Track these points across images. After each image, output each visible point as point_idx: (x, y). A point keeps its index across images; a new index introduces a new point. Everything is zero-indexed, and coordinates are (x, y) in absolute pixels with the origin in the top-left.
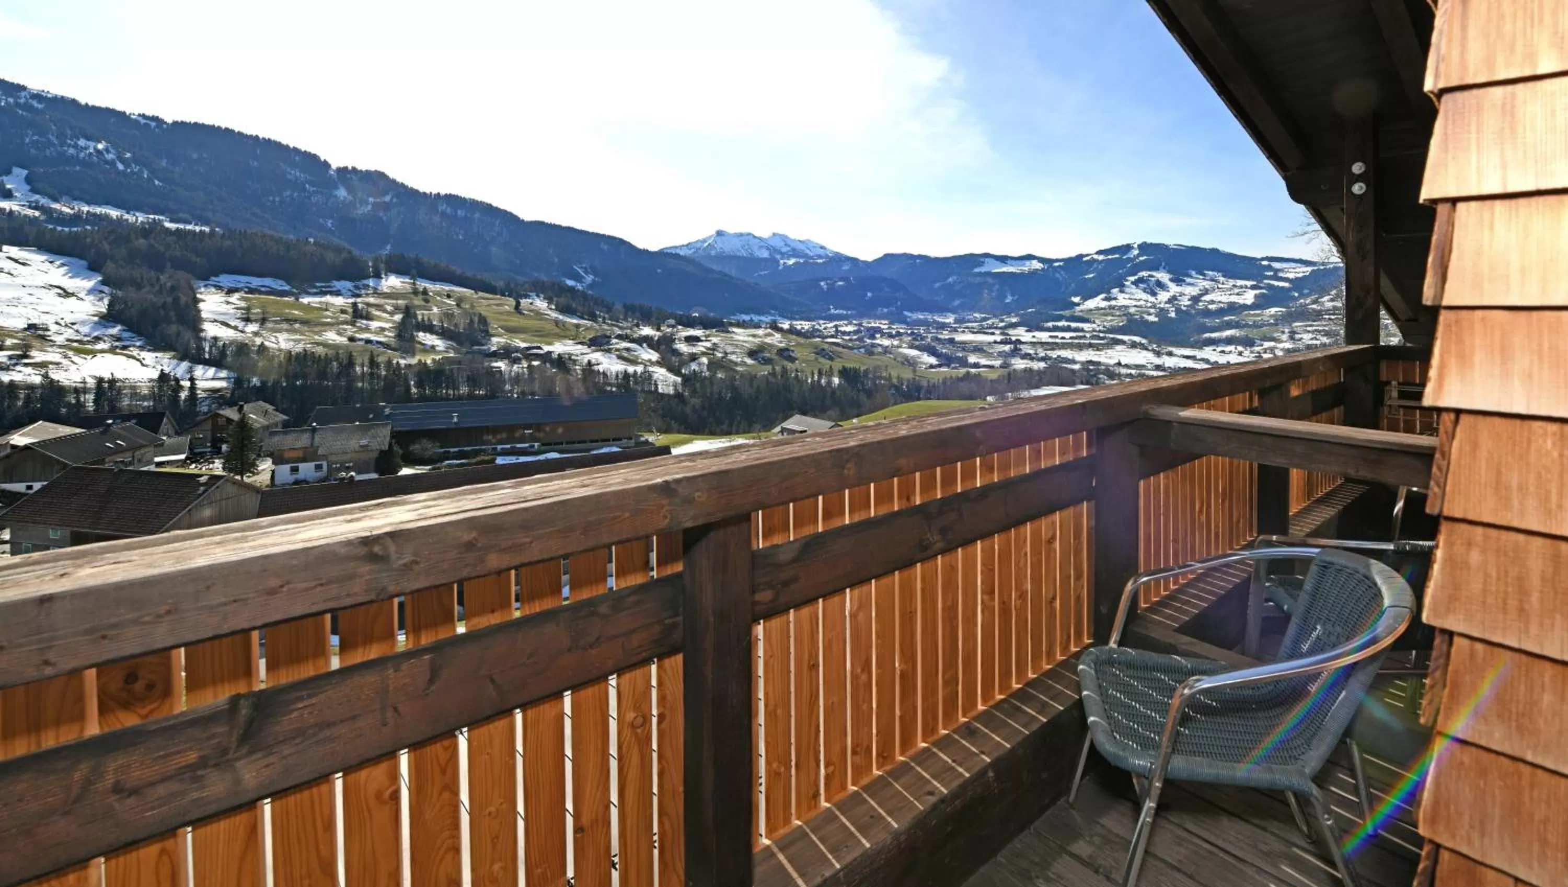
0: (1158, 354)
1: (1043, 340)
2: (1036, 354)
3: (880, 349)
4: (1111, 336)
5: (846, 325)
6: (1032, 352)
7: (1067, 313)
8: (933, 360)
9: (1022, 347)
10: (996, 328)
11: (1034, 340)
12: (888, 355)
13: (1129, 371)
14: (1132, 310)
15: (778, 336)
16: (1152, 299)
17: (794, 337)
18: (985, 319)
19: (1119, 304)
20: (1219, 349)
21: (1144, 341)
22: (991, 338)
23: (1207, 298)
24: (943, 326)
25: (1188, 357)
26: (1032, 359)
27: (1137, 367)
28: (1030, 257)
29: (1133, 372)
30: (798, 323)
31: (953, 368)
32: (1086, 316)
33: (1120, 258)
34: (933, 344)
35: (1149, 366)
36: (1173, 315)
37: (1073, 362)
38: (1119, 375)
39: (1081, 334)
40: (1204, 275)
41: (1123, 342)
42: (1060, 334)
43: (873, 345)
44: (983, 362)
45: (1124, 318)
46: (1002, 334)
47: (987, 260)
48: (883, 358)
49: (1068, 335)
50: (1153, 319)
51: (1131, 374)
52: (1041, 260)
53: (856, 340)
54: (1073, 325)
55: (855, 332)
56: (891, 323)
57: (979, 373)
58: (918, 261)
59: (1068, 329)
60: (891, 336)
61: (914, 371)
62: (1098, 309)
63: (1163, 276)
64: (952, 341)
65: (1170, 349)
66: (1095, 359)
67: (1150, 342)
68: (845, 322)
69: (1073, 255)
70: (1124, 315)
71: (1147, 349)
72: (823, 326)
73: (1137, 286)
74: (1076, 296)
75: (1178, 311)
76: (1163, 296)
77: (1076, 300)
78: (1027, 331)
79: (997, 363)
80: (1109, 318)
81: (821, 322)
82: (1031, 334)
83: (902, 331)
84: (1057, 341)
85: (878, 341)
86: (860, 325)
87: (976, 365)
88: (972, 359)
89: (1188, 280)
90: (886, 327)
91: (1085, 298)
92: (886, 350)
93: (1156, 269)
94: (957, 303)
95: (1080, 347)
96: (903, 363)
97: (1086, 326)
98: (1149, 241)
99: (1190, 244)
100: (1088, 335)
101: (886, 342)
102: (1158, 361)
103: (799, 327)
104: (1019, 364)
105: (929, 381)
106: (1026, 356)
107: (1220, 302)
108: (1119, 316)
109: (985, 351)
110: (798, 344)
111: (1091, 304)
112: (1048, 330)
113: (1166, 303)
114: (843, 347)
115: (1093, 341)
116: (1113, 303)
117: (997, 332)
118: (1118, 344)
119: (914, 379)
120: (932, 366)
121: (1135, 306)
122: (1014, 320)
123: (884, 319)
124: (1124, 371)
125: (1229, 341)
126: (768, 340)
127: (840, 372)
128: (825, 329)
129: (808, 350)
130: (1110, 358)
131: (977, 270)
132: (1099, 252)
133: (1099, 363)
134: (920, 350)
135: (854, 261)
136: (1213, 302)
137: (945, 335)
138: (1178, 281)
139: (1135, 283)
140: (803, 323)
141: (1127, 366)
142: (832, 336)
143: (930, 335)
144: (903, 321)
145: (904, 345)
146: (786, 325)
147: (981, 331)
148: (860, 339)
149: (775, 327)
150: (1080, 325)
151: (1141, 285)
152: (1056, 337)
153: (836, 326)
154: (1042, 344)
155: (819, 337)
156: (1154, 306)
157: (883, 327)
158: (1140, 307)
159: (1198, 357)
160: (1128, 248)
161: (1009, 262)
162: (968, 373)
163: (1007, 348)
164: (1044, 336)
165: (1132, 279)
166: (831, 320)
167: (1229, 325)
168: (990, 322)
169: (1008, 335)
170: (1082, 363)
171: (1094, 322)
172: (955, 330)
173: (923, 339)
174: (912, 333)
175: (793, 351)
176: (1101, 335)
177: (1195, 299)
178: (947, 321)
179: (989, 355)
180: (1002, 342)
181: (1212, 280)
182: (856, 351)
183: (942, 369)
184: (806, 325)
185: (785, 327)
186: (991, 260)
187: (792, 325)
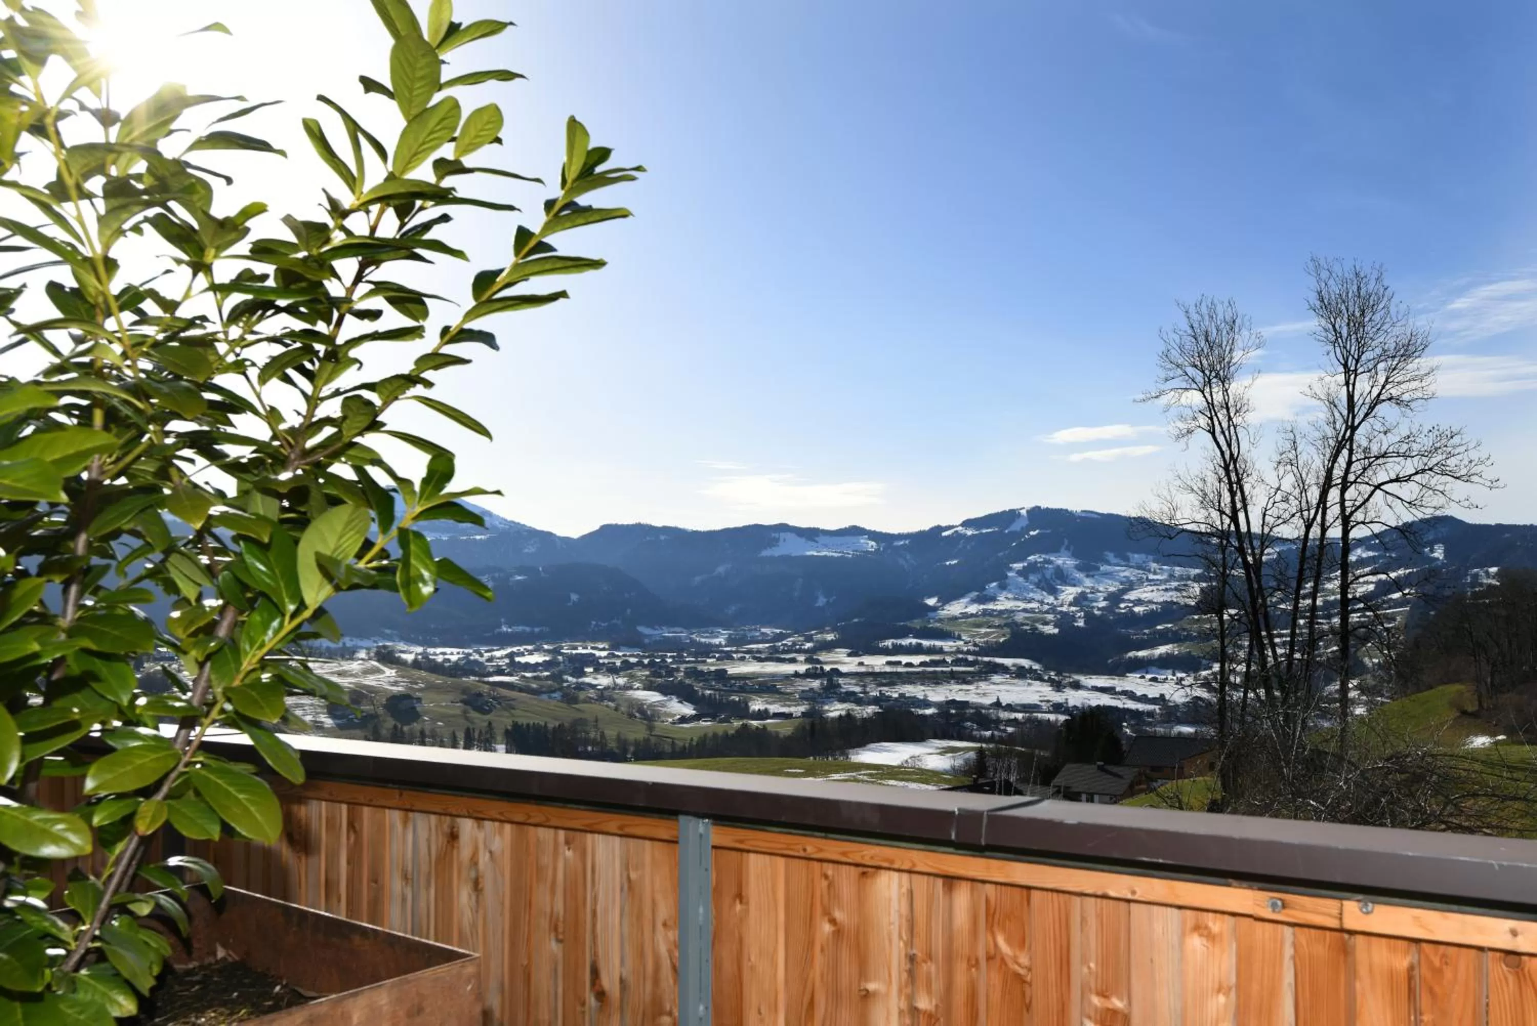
0: (1058, 686)
1: (877, 670)
2: (865, 692)
3: (592, 694)
4: (986, 659)
5: (531, 653)
6: (857, 689)
7: (917, 624)
8: (688, 710)
9: (841, 681)
10: (799, 651)
11: (862, 669)
12: (606, 703)
13: (1014, 715)
14: (1020, 617)
15: (390, 673)
16: (1051, 599)
17: (424, 674)
18: (780, 637)
19: (1000, 607)
20: (1148, 676)
21: (1036, 667)
22: (789, 669)
23: (1132, 595)
24: (706, 651)
25: (1103, 690)
26: (859, 702)
27: (1025, 708)
28: (855, 531)
29: (1020, 716)
30: (439, 650)
31: (721, 721)
32: (948, 628)
33: (1001, 532)
34: (687, 681)
35: (1045, 706)
36: (1081, 623)
37: (926, 704)
38: (998, 721)
39: (936, 657)
40: (1127, 559)
41: (1004, 669)
42: (904, 659)
43: (580, 687)
44: (774, 708)
45: (1007, 630)
46: (808, 661)
47: (783, 535)
48: (596, 707)
49: (916, 660)
50: (1050, 630)
51: (1016, 719)
52: (874, 536)
53: (547, 678)
54: (926, 643)
55: (546, 665)
56: (615, 646)
57: (764, 726)
58: (662, 538)
59: (917, 650)
60: (612, 670)
61: (651, 728)
62: (965, 616)
63: (1065, 561)
64: (721, 675)
65: (1077, 677)
66: (960, 697)
67: (1047, 668)
68: (530, 647)
69: (926, 527)
70: (1006, 625)
71: (1040, 678)
72: (487, 655)
73: (1026, 578)
74: (930, 597)
75: (1089, 617)
76: (1069, 593)
77: (931, 602)
78: (849, 655)
79: (799, 710)
80: (983, 630)
81: (483, 649)
82: (857, 660)
83: (633, 660)
84: (900, 669)
85: (587, 680)
86: (556, 652)
87: (762, 715)
88: (757, 705)
89: (1104, 568)
90: (604, 654)
91: (946, 599)
92: (604, 695)
93: (1055, 550)
94: (732, 609)
95: (936, 679)
96: (631, 716)
97: (947, 645)
98: (1044, 505)
99: (1105, 511)
100: (949, 659)
101: (604, 681)
102: (1057, 698)
103: (440, 659)
104: (835, 710)
105: (673, 743)
106: (848, 697)
107: (1151, 602)
108: (999, 626)
109: (778, 692)
110: (431, 687)
111: (955, 608)
112: (886, 652)
113: (1071, 604)
114: (521, 690)
115: (955, 669)
116: (991, 606)
117: (801, 658)
118: (996, 673)
119: (647, 741)
120: (684, 719)
121: (1025, 610)
122: (830, 637)
123: (602, 640)
124: (1004, 715)
125: (1166, 663)
126: (370, 681)
127: (507, 733)
128: (488, 660)
129: (451, 697)
130: (984, 694)
131: (766, 553)
132: (967, 524)
133: (965, 704)
134: (664, 693)
135: (546, 537)
136: (1139, 602)
137: (711, 665)
138: (1089, 569)
139: (1022, 573)
140: (448, 650)
141: (1010, 708)
142: (500, 672)
143: (683, 667)
144: (635, 642)
145: (637, 685)
146: (410, 653)
147: (774, 656)
148: (557, 677)
149: (387, 657)
150: (938, 643)
151: (1032, 578)
152: (899, 663)
153: (511, 656)
154: (876, 676)
155: (475, 674)
156: (1053, 610)
157: (598, 653)
158: (1032, 611)
159: (1118, 689)
160: (1012, 515)
161: (822, 539)
162: (745, 726)
163: (816, 684)
164: (878, 663)
165: (1018, 566)
166: (502, 645)
167: (1164, 638)
168: (788, 642)
169: (818, 662)
170: (937, 705)
171: (959, 638)
172: (728, 656)
173: (671, 672)
174: (652, 664)
175: (419, 700)
176: (970, 658)
177: (1115, 598)
178: (716, 641)
179: (784, 697)
180: (808, 675)
181: (1139, 567)
182: (545, 697)
183: (702, 723)
184: (454, 654)
185: (409, 658)
186: (789, 536)
187: (425, 655)
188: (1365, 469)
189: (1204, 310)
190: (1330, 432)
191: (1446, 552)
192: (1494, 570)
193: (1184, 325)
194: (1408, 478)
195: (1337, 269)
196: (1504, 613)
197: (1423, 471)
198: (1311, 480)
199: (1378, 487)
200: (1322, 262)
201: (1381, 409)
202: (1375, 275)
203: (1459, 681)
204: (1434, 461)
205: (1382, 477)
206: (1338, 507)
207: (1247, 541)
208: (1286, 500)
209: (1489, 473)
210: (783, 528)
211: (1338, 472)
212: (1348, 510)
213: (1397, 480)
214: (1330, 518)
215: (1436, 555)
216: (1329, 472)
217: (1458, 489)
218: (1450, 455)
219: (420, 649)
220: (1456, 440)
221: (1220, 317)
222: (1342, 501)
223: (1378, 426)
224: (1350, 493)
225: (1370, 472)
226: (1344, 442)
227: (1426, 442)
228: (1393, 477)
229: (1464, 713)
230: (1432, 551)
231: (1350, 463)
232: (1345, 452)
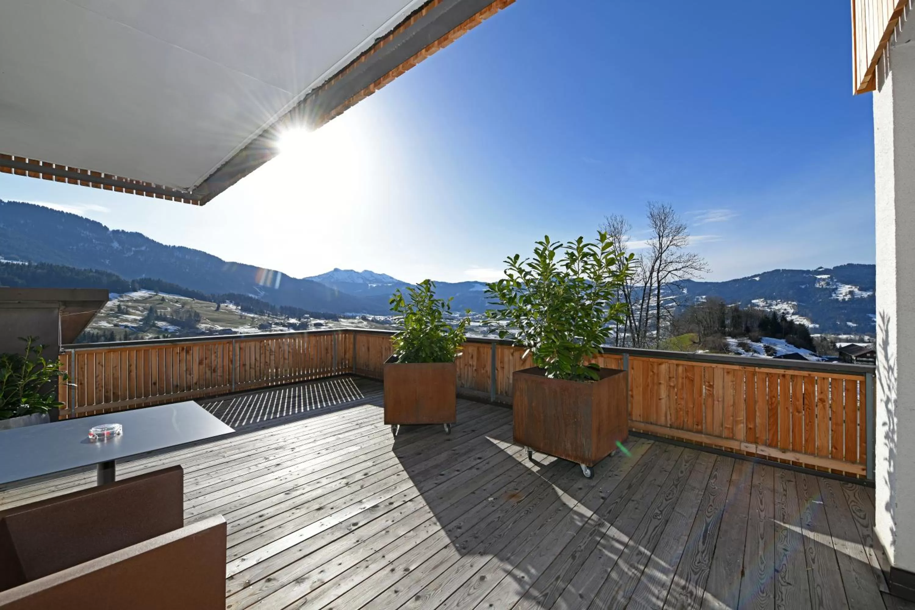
10: (481, 319)
15: (365, 323)
17: (375, 324)
18: (475, 315)
22: (478, 324)
24: (454, 318)
30: (378, 317)
44: (474, 336)
46: (483, 322)
47: (476, 285)
58: (441, 285)
72: (392, 319)
79: (480, 336)
81: (390, 316)
94: (461, 306)
103: (378, 319)
109: (474, 331)
117: (481, 321)
126: (360, 325)
131: (471, 290)
135: (408, 285)
149: (364, 319)
163: (485, 329)
168: (477, 316)
178: (456, 316)
179: (476, 333)
180: (483, 326)
184: (382, 318)
185: (370, 319)
186: (478, 285)
187: (374, 318)
188: (665, 266)
189: (613, 218)
190: (653, 255)
191: (688, 291)
192: (704, 297)
193: (607, 223)
194: (680, 269)
195: (656, 205)
196: (708, 311)
197: (685, 267)
198: (647, 270)
199: (670, 272)
200: (652, 203)
201: (670, 247)
202: (669, 207)
203: (692, 332)
204: (688, 264)
205: (671, 268)
206: (656, 278)
207: (626, 288)
208: (639, 276)
209: (707, 268)
210: (476, 282)
211: (656, 267)
212: (660, 279)
213: (676, 270)
214: (653, 281)
215: (684, 292)
216: (653, 267)
217: (696, 273)
218: (694, 262)
219: (373, 316)
220: (696, 257)
221: (618, 220)
222: (658, 276)
223: (670, 253)
224: (660, 274)
225: (667, 267)
226: (658, 258)
227: (685, 258)
228: (675, 269)
229: (694, 343)
230: (683, 290)
231: (660, 265)
232: (659, 261)
